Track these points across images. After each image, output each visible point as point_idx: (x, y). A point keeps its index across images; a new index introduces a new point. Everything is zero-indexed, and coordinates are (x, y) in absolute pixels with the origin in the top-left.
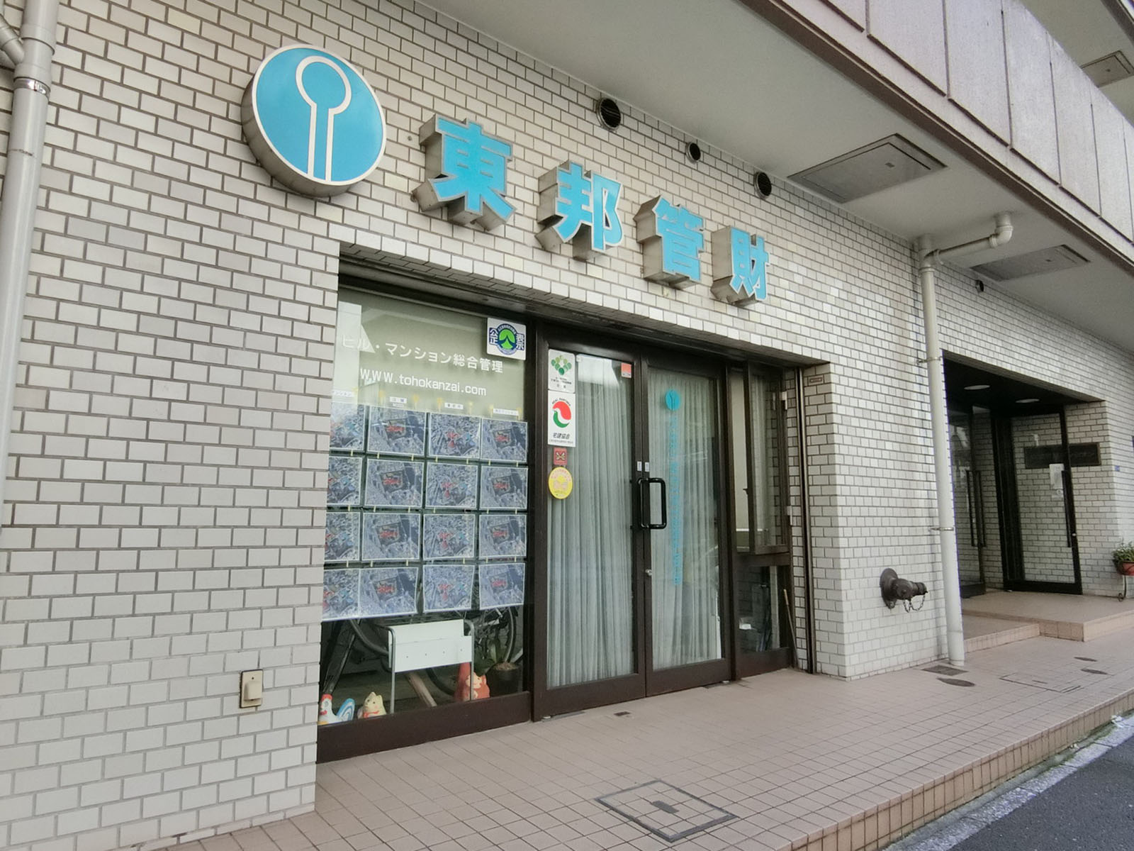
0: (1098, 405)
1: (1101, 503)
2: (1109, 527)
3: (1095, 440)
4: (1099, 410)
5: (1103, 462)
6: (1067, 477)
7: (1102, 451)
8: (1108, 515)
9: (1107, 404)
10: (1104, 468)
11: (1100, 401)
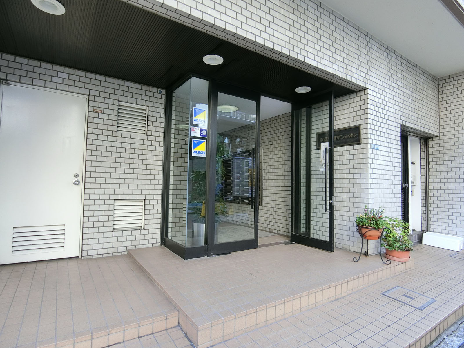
0: (363, 93)
1: (358, 176)
2: (363, 195)
3: (359, 123)
4: (363, 97)
5: (363, 141)
6: (330, 154)
7: (362, 132)
8: (363, 186)
9: (369, 92)
10: (363, 146)
11: (364, 89)
